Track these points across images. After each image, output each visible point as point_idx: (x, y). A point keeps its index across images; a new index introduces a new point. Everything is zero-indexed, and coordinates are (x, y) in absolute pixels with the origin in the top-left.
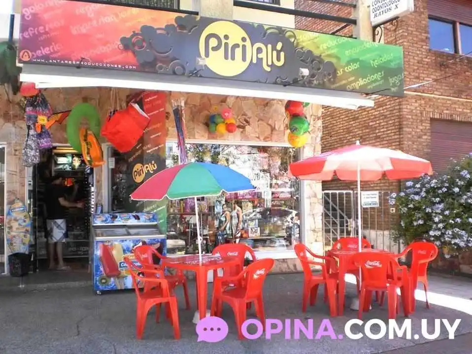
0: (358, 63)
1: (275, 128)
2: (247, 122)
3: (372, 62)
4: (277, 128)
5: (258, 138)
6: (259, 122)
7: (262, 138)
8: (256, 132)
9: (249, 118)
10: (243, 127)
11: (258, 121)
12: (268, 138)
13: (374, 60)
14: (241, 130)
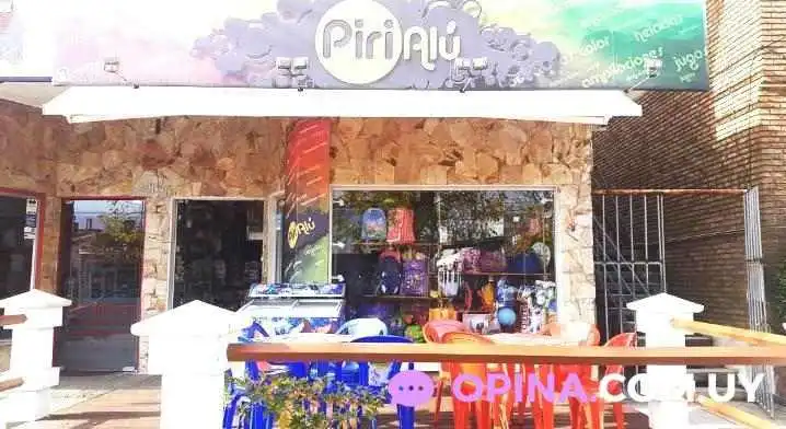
0: (607, 38)
1: (505, 162)
2: (458, 155)
3: (636, 34)
4: (509, 162)
5: (477, 178)
6: (479, 155)
7: (483, 179)
8: (473, 170)
9: (462, 149)
10: (451, 164)
11: (477, 153)
12: (494, 178)
13: (641, 30)
14: (448, 168)
